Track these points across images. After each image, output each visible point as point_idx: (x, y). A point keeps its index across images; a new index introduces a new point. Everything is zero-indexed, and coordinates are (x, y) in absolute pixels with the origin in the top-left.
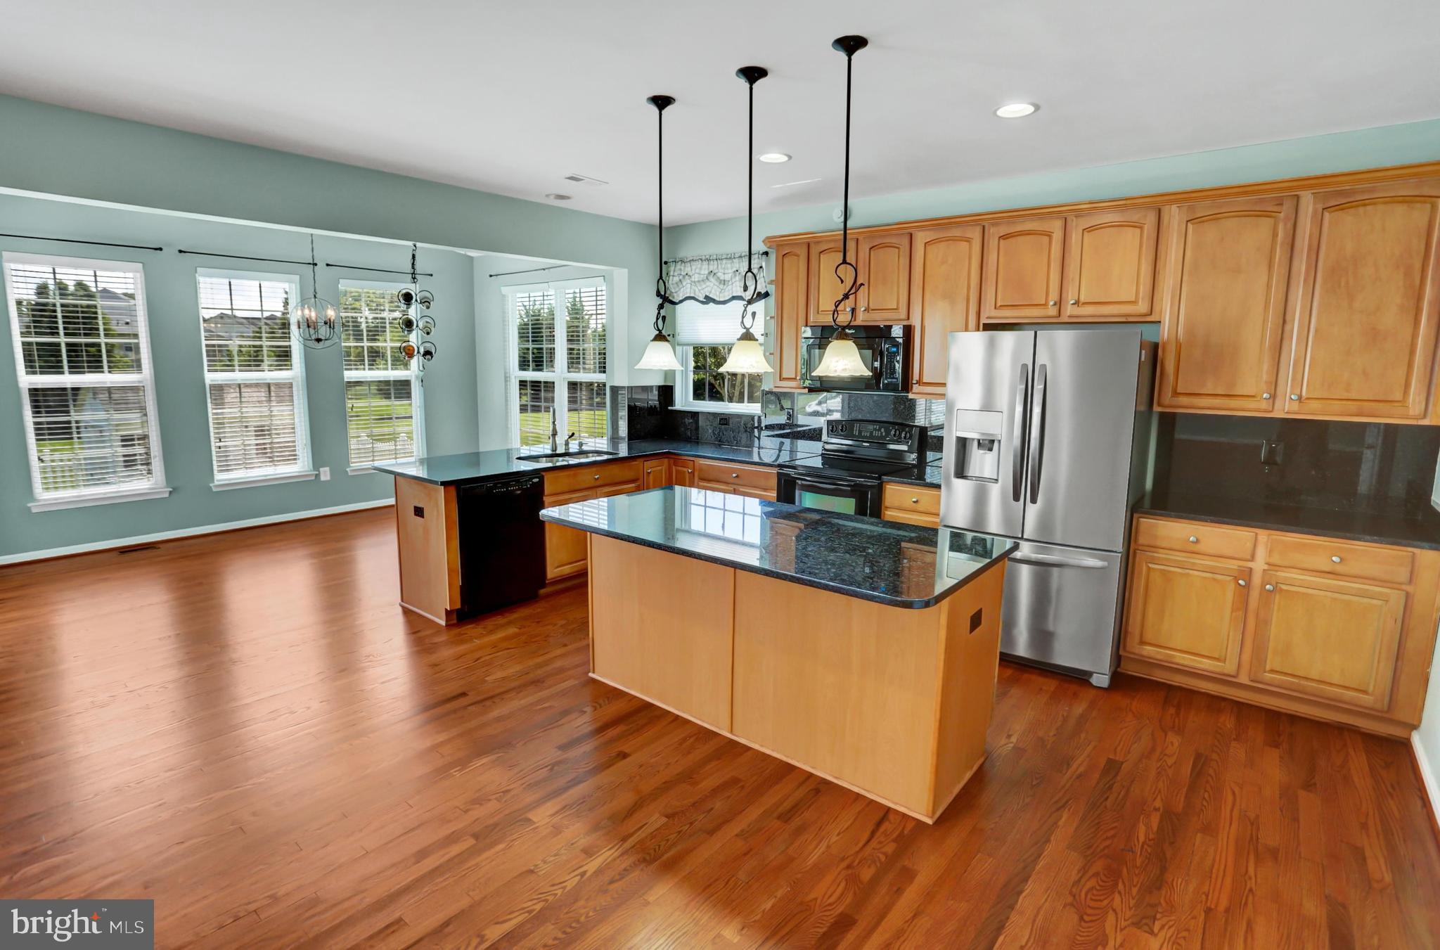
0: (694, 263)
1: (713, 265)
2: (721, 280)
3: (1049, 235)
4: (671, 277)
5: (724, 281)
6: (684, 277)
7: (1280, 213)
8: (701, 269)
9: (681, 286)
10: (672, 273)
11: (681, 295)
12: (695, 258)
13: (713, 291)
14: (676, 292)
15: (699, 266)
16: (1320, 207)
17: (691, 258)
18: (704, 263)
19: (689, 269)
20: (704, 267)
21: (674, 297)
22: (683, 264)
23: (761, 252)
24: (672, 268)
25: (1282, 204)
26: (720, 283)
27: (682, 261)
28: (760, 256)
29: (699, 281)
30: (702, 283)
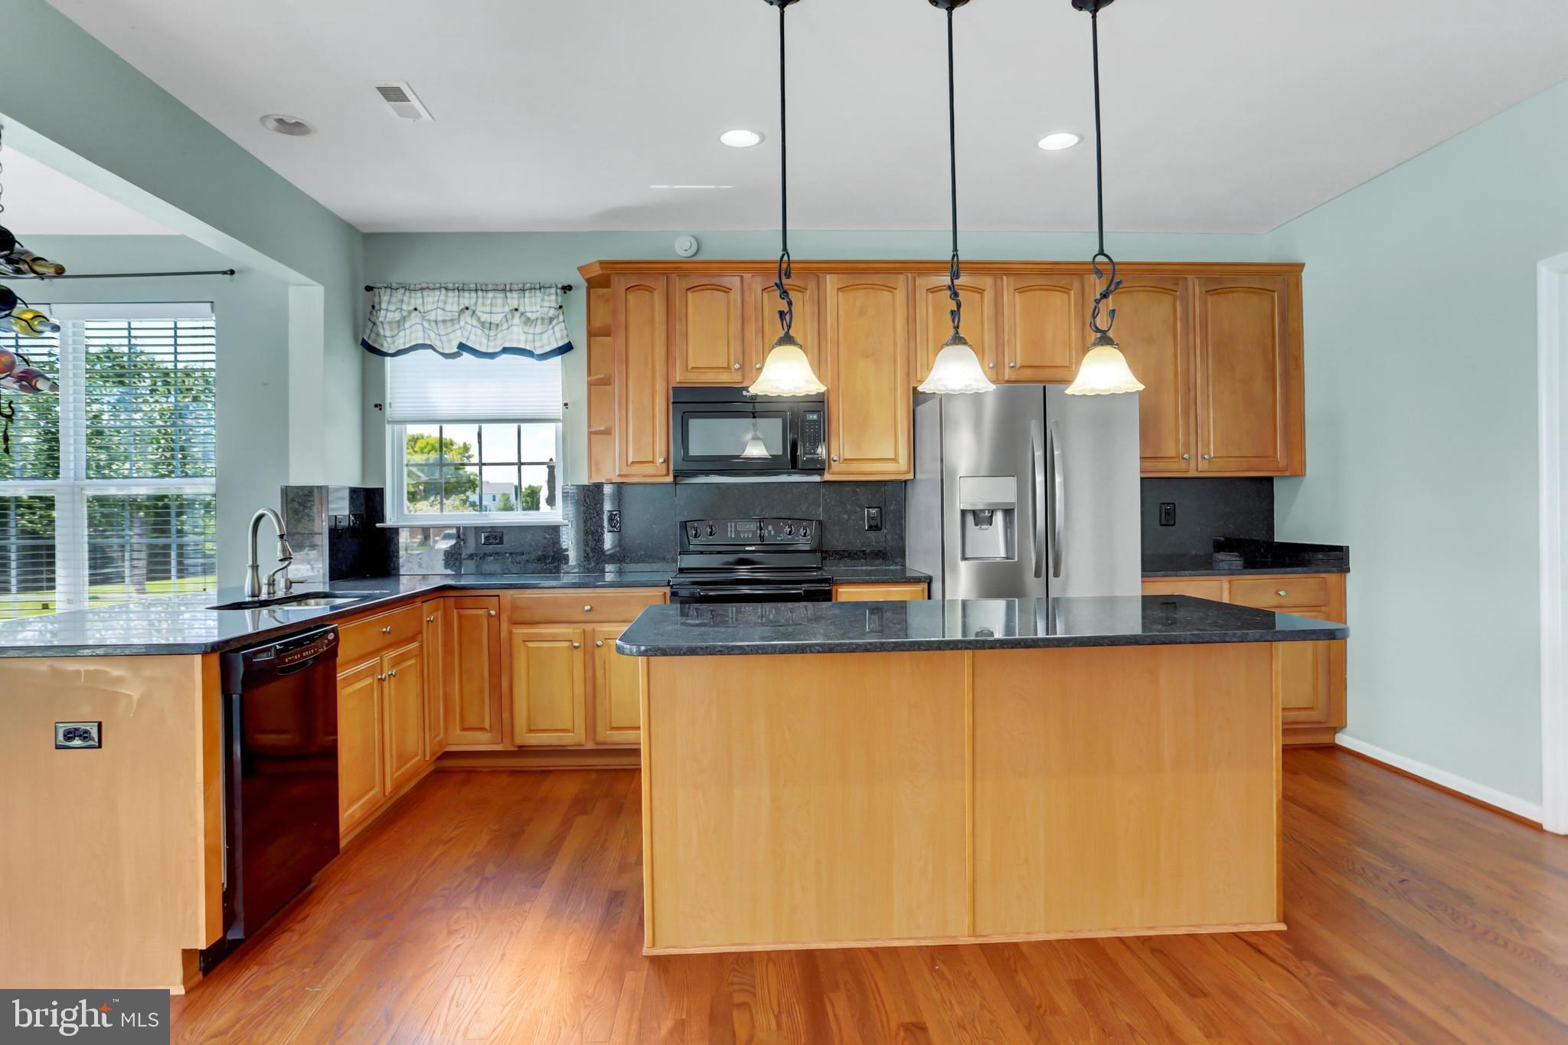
0: (431, 293)
1: (470, 298)
2: (484, 322)
3: (981, 291)
4: (383, 312)
5: (491, 323)
6: (410, 312)
7: (1176, 291)
8: (445, 303)
9: (402, 328)
10: (384, 305)
11: (401, 341)
12: (431, 286)
13: (472, 337)
14: (393, 337)
15: (442, 297)
16: (1204, 290)
17: (424, 286)
18: (450, 294)
19: (420, 301)
20: (450, 300)
21: (382, 345)
22: (407, 293)
23: (560, 286)
24: (385, 298)
25: (1177, 284)
26: (483, 326)
27: (407, 288)
28: (559, 291)
29: (444, 321)
30: (449, 324)
